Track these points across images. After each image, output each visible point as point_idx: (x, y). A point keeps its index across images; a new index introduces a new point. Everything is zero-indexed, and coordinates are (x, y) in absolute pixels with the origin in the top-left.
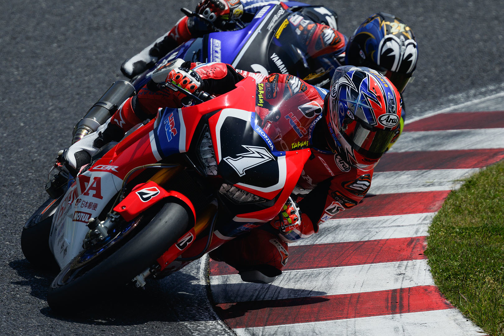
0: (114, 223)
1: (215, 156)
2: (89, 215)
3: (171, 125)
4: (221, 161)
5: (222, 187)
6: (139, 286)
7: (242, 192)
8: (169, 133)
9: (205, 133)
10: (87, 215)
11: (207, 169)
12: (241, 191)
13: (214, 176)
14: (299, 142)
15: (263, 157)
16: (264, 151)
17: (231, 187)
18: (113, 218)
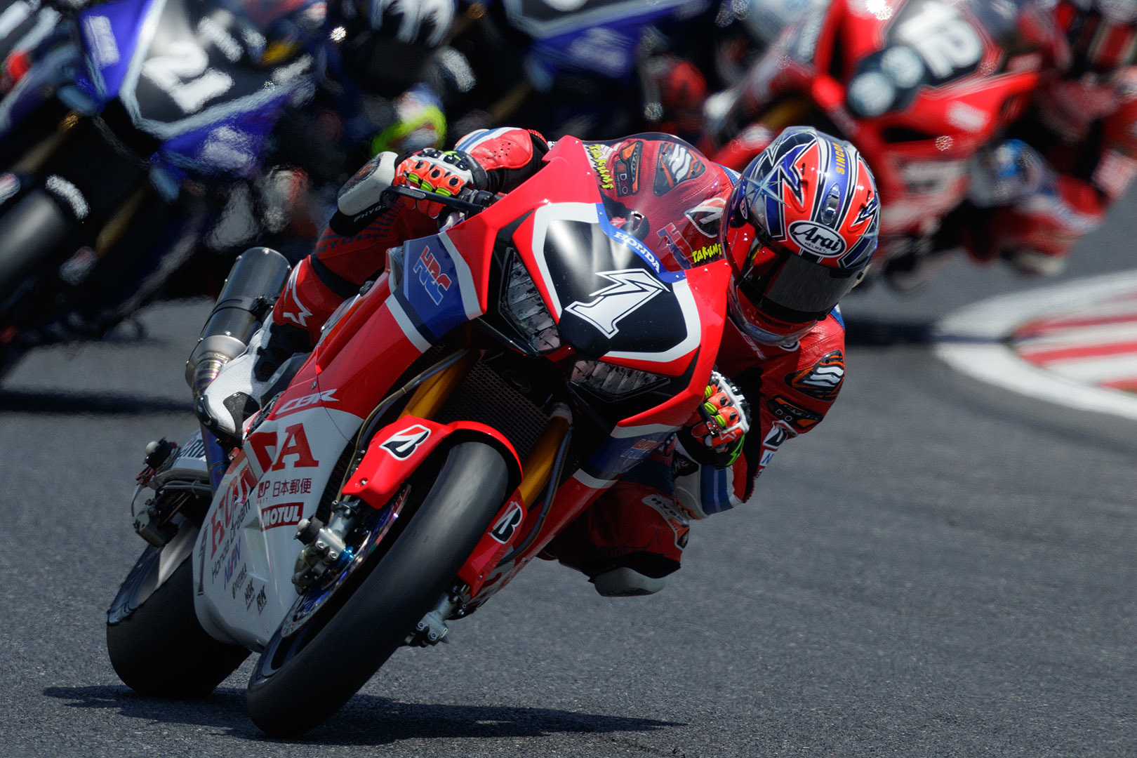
0: (350, 519)
1: (547, 309)
2: (297, 508)
3: (433, 272)
4: (562, 315)
5: (575, 370)
6: (437, 636)
7: (620, 371)
8: (432, 288)
9: (512, 267)
10: (292, 507)
11: (535, 340)
12: (617, 370)
13: (554, 350)
14: (704, 248)
15: (644, 290)
16: (642, 277)
17: (596, 366)
18: (347, 508)
